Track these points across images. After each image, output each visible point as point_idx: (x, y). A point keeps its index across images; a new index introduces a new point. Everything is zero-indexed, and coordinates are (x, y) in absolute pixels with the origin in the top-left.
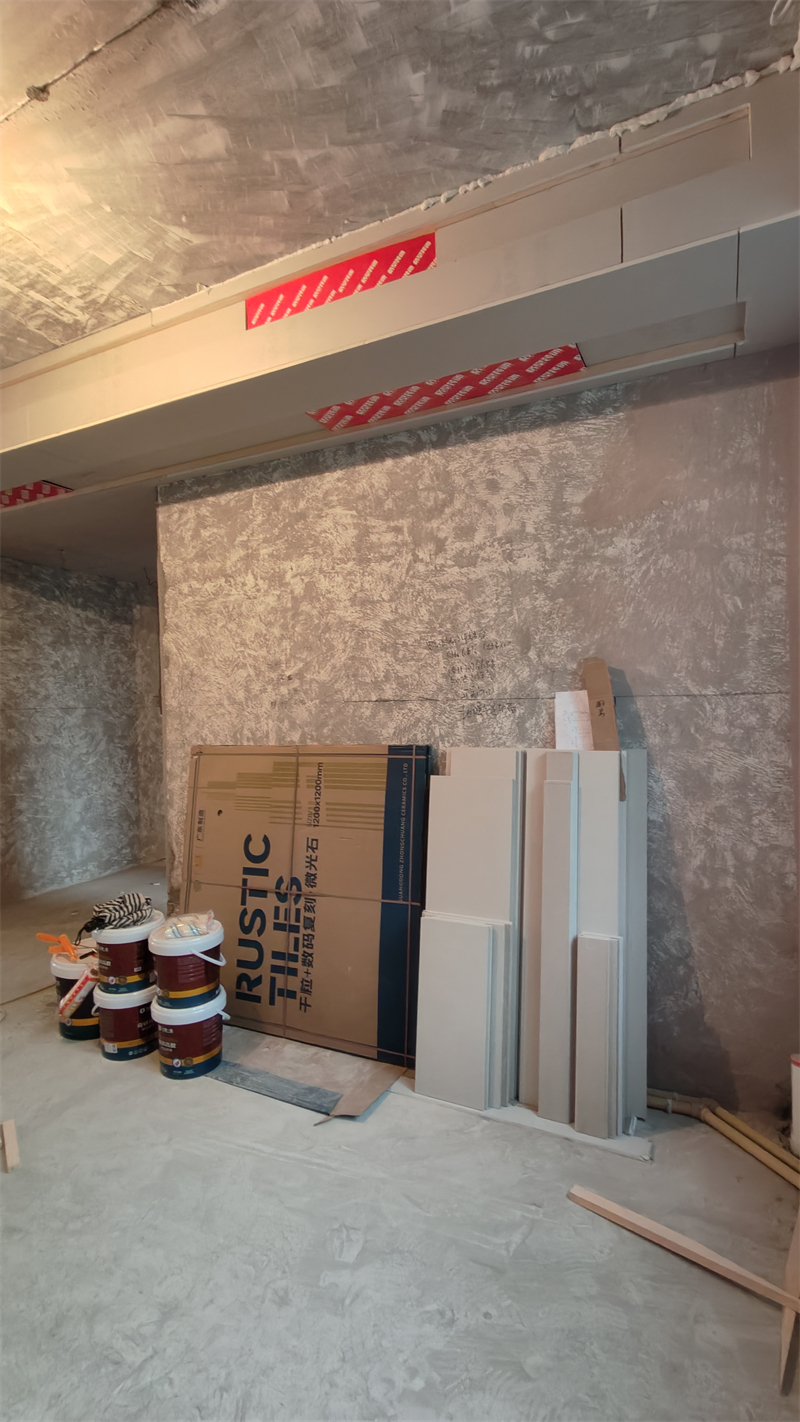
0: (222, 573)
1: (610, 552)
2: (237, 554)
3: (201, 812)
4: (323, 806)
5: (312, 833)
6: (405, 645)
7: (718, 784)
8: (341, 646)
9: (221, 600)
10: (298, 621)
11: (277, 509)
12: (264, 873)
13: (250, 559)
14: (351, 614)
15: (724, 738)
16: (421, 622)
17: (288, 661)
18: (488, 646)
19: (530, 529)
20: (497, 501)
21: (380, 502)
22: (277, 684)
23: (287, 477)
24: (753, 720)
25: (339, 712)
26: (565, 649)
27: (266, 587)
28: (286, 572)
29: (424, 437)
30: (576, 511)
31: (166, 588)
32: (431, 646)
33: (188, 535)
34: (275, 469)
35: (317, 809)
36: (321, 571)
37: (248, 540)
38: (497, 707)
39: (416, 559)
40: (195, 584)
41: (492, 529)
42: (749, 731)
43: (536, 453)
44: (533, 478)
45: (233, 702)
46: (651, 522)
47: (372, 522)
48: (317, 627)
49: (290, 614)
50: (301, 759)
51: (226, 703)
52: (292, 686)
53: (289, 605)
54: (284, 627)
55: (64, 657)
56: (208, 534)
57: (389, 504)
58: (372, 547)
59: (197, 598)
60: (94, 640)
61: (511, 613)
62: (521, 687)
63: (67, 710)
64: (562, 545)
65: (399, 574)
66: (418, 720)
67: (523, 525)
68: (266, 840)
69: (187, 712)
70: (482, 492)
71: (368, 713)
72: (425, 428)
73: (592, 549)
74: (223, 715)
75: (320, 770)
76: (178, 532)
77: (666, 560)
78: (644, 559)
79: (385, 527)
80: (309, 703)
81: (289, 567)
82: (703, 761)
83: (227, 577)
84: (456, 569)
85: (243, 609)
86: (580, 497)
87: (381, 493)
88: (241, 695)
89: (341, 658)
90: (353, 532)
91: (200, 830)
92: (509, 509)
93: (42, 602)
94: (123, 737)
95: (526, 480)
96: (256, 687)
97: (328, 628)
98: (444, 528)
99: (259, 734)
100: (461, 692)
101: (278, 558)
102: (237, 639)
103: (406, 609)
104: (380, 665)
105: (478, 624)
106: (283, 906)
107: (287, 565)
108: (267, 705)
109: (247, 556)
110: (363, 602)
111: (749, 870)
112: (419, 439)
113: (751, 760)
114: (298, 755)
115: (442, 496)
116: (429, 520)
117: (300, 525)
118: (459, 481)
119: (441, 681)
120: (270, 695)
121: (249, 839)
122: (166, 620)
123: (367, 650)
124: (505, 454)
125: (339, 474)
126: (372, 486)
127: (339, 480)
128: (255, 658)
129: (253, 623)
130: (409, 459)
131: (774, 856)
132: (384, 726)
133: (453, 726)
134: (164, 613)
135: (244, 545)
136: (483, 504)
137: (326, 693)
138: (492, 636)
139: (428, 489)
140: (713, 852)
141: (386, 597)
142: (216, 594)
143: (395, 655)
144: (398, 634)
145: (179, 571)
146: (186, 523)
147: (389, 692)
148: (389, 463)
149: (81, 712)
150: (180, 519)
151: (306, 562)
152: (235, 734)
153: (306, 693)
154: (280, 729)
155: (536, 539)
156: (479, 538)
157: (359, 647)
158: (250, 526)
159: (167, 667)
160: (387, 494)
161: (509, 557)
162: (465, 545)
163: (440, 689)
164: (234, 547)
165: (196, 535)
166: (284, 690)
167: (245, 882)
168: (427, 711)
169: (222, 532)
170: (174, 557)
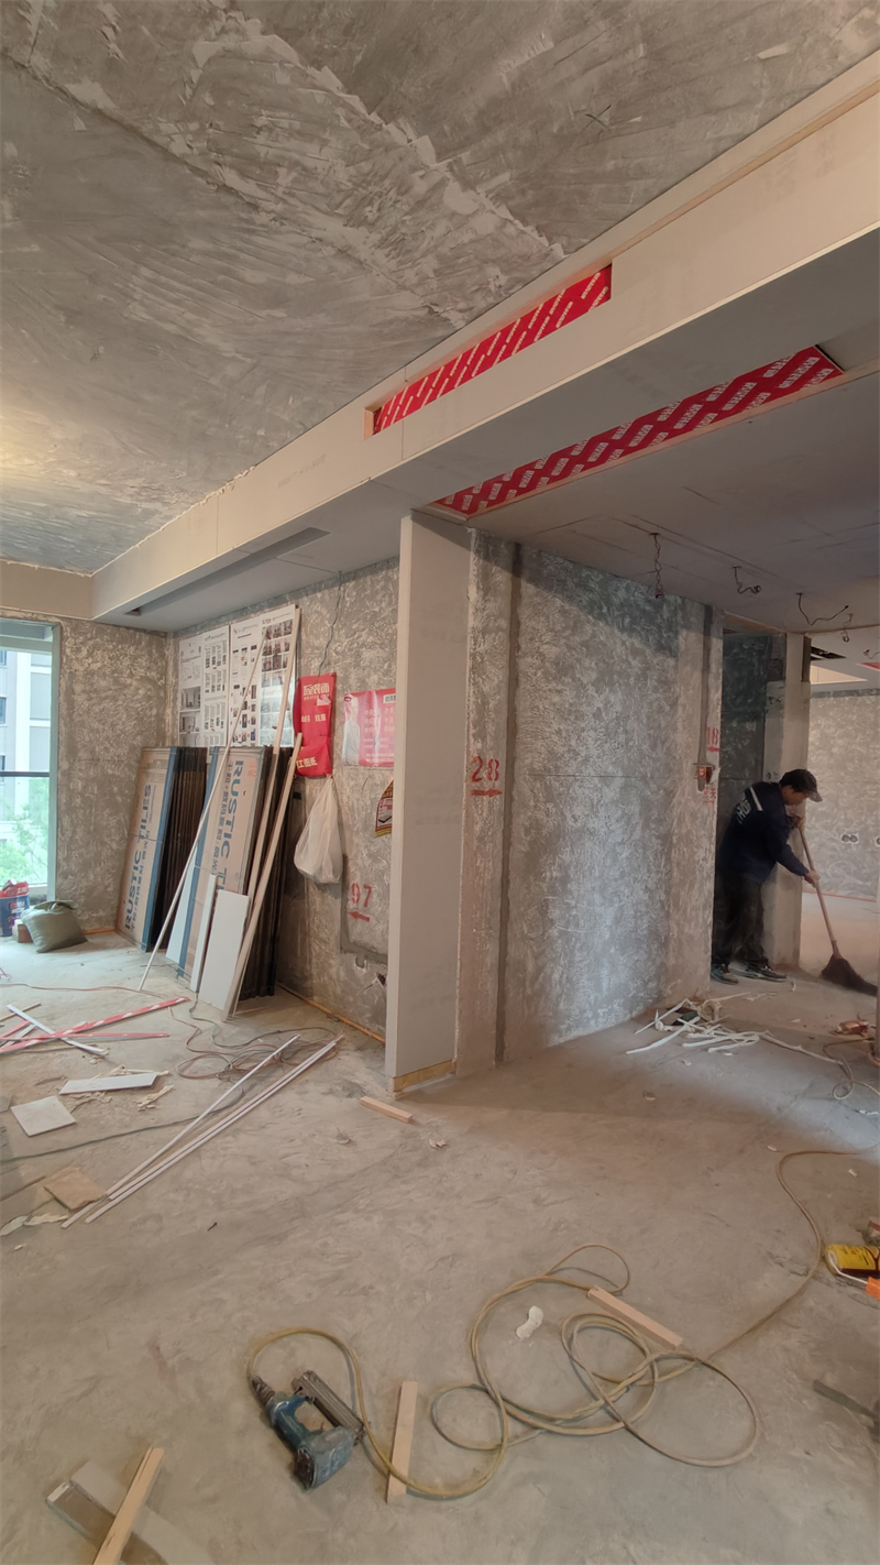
55: (607, 703)
60: (637, 679)
63: (605, 778)
93: (588, 622)
94: (660, 821)
149: (618, 782)
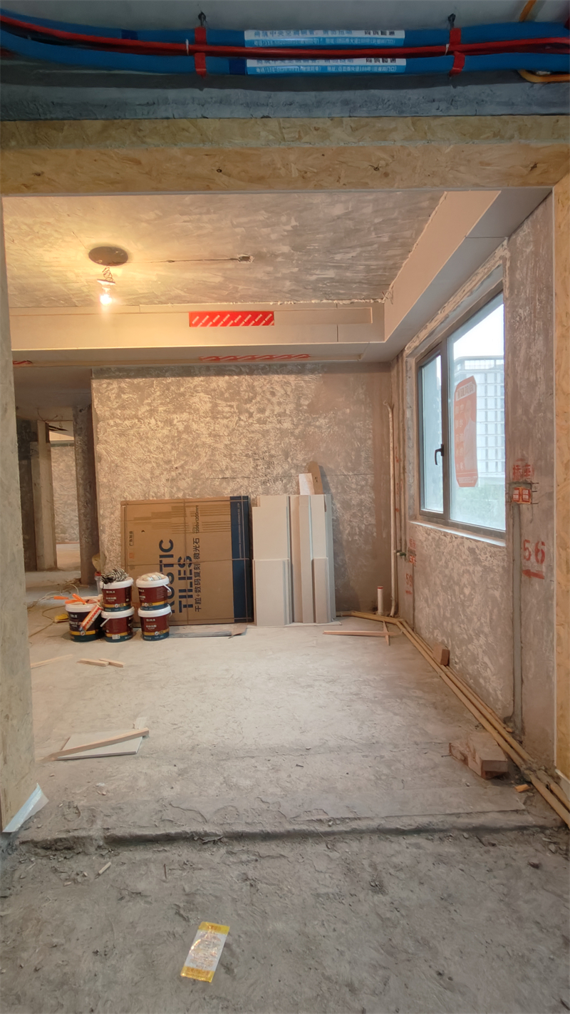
0: (136, 416)
1: (318, 423)
2: (144, 409)
3: (131, 532)
4: (200, 523)
5: (195, 536)
6: (235, 455)
7: (354, 505)
8: (204, 455)
9: (135, 430)
10: (180, 443)
11: (168, 389)
12: (172, 556)
13: (152, 412)
14: (209, 441)
15: (355, 489)
16: (242, 445)
17: (175, 460)
18: (272, 456)
19: (288, 412)
20: (274, 400)
21: (222, 394)
22: (169, 471)
23: (173, 376)
24: (363, 483)
25: (203, 483)
26: (302, 458)
27: (162, 425)
28: (173, 419)
29: (243, 369)
30: (305, 408)
31: (98, 421)
32: (247, 455)
33: (113, 397)
34: (166, 371)
35: (197, 526)
36: (193, 420)
37: (152, 403)
38: (275, 480)
39: (240, 419)
40: (118, 421)
41: (273, 411)
42: (362, 487)
43: (290, 384)
44: (289, 393)
45: (143, 479)
46: (331, 414)
47: (219, 402)
48: (191, 446)
49: (176, 439)
50: (186, 504)
51: (139, 480)
52: (177, 472)
53: (176, 435)
54: (173, 444)
56: (126, 397)
57: (227, 395)
58: (219, 412)
59: (120, 428)
61: (281, 444)
62: (285, 472)
64: (300, 419)
65: (232, 425)
66: (242, 486)
67: (285, 410)
68: (171, 542)
69: (113, 484)
70: (268, 396)
71: (218, 483)
72: (244, 366)
73: (311, 422)
74: (137, 485)
75: (197, 509)
76: (107, 394)
77: (336, 428)
78: (329, 427)
79: (225, 405)
80: (187, 480)
81: (176, 418)
82: (349, 497)
83: (139, 420)
84: (258, 425)
85: (149, 435)
86: (307, 403)
87: (223, 390)
88: (148, 476)
89: (204, 459)
90: (209, 405)
91: (131, 541)
92: (279, 404)
95: (286, 393)
96: (157, 472)
97: (197, 446)
98: (253, 409)
99: (159, 494)
100: (260, 474)
101: (169, 412)
102: (145, 449)
103: (236, 440)
104: (224, 463)
105: (267, 447)
106: (182, 570)
107: (175, 416)
108: (164, 480)
109: (151, 410)
110: (215, 436)
111: (363, 533)
112: (241, 370)
113: (363, 496)
114: (185, 502)
115: (251, 395)
116: (246, 404)
117: (182, 398)
118: (258, 389)
119: (252, 470)
120: (165, 476)
121: (161, 542)
122: (98, 438)
123: (217, 456)
124: (277, 382)
125: (202, 378)
126: (218, 386)
127: (201, 381)
128: (156, 458)
129: (155, 442)
130: (236, 377)
131: (370, 527)
132: (225, 488)
133: (257, 488)
134: (97, 434)
135: (149, 404)
136: (269, 400)
137: (196, 475)
138: (273, 452)
139: (245, 391)
140: (352, 528)
141: (226, 434)
142: (132, 427)
143: (230, 459)
144: (232, 450)
145: (107, 414)
146: (112, 390)
147: (228, 474)
148: (227, 378)
150: (107, 387)
151: (185, 416)
152: (145, 495)
153: (185, 475)
154: (172, 492)
155: (290, 416)
156: (267, 414)
157: (213, 455)
158: (153, 396)
159: (100, 462)
160: (226, 390)
161: (280, 422)
162: (262, 416)
163: (251, 473)
164: (143, 405)
165: (118, 396)
166: (173, 474)
167: (161, 561)
168: (246, 482)
169: (135, 397)
170: (103, 406)
